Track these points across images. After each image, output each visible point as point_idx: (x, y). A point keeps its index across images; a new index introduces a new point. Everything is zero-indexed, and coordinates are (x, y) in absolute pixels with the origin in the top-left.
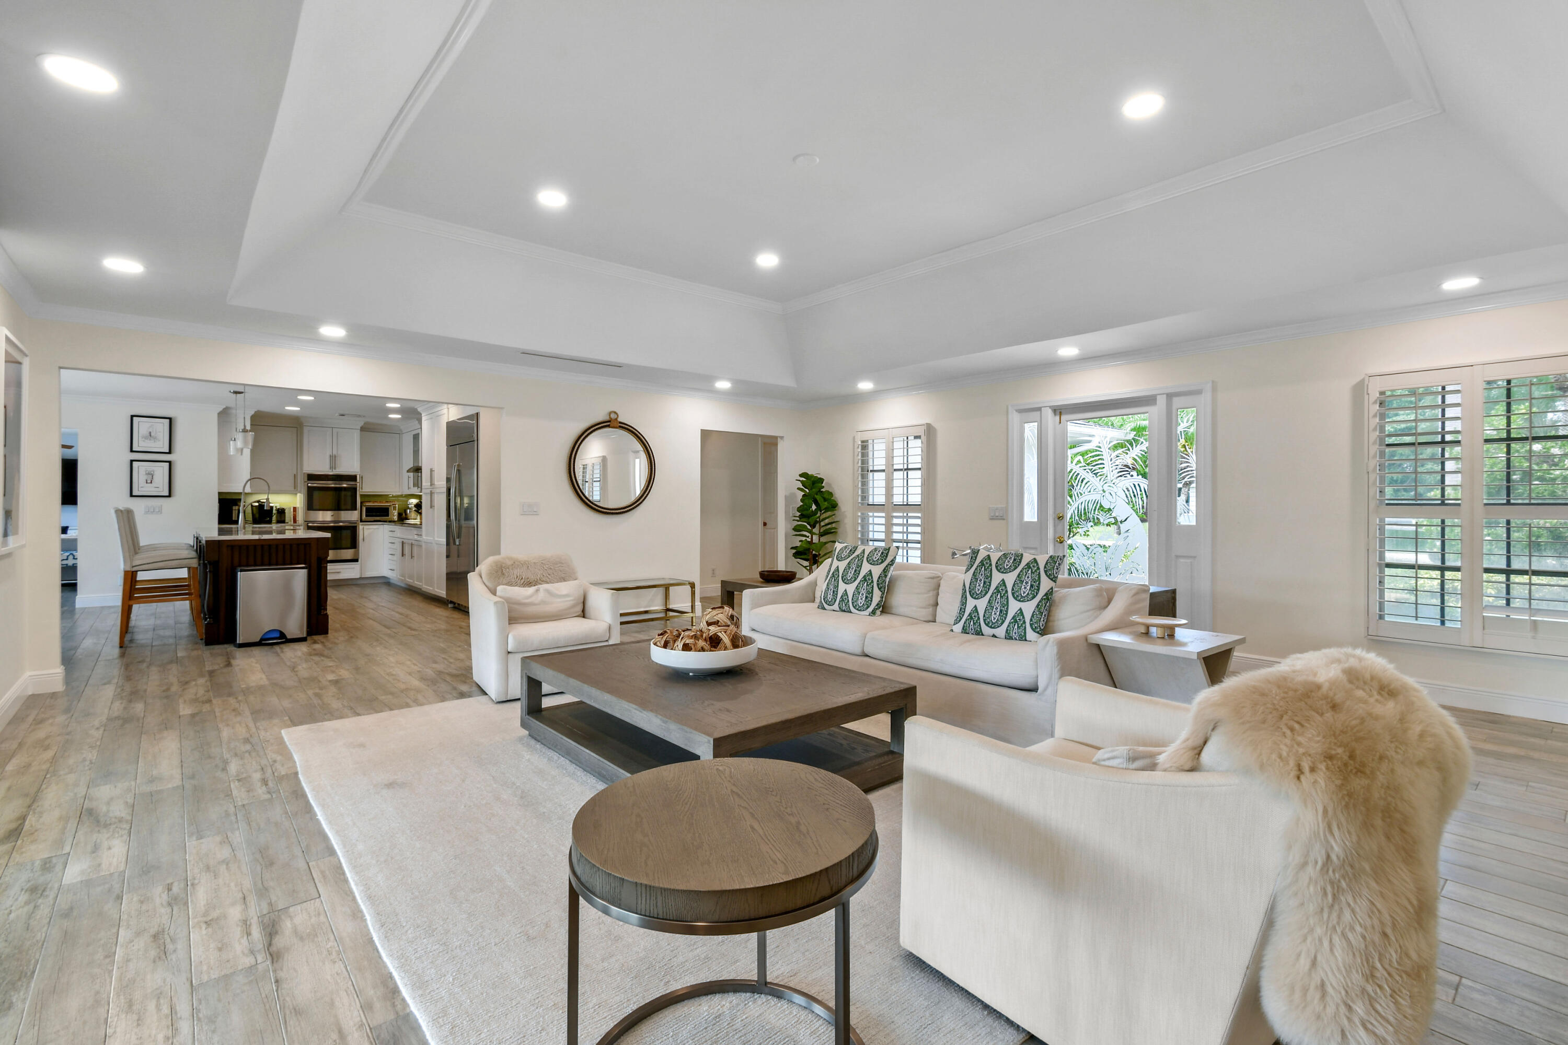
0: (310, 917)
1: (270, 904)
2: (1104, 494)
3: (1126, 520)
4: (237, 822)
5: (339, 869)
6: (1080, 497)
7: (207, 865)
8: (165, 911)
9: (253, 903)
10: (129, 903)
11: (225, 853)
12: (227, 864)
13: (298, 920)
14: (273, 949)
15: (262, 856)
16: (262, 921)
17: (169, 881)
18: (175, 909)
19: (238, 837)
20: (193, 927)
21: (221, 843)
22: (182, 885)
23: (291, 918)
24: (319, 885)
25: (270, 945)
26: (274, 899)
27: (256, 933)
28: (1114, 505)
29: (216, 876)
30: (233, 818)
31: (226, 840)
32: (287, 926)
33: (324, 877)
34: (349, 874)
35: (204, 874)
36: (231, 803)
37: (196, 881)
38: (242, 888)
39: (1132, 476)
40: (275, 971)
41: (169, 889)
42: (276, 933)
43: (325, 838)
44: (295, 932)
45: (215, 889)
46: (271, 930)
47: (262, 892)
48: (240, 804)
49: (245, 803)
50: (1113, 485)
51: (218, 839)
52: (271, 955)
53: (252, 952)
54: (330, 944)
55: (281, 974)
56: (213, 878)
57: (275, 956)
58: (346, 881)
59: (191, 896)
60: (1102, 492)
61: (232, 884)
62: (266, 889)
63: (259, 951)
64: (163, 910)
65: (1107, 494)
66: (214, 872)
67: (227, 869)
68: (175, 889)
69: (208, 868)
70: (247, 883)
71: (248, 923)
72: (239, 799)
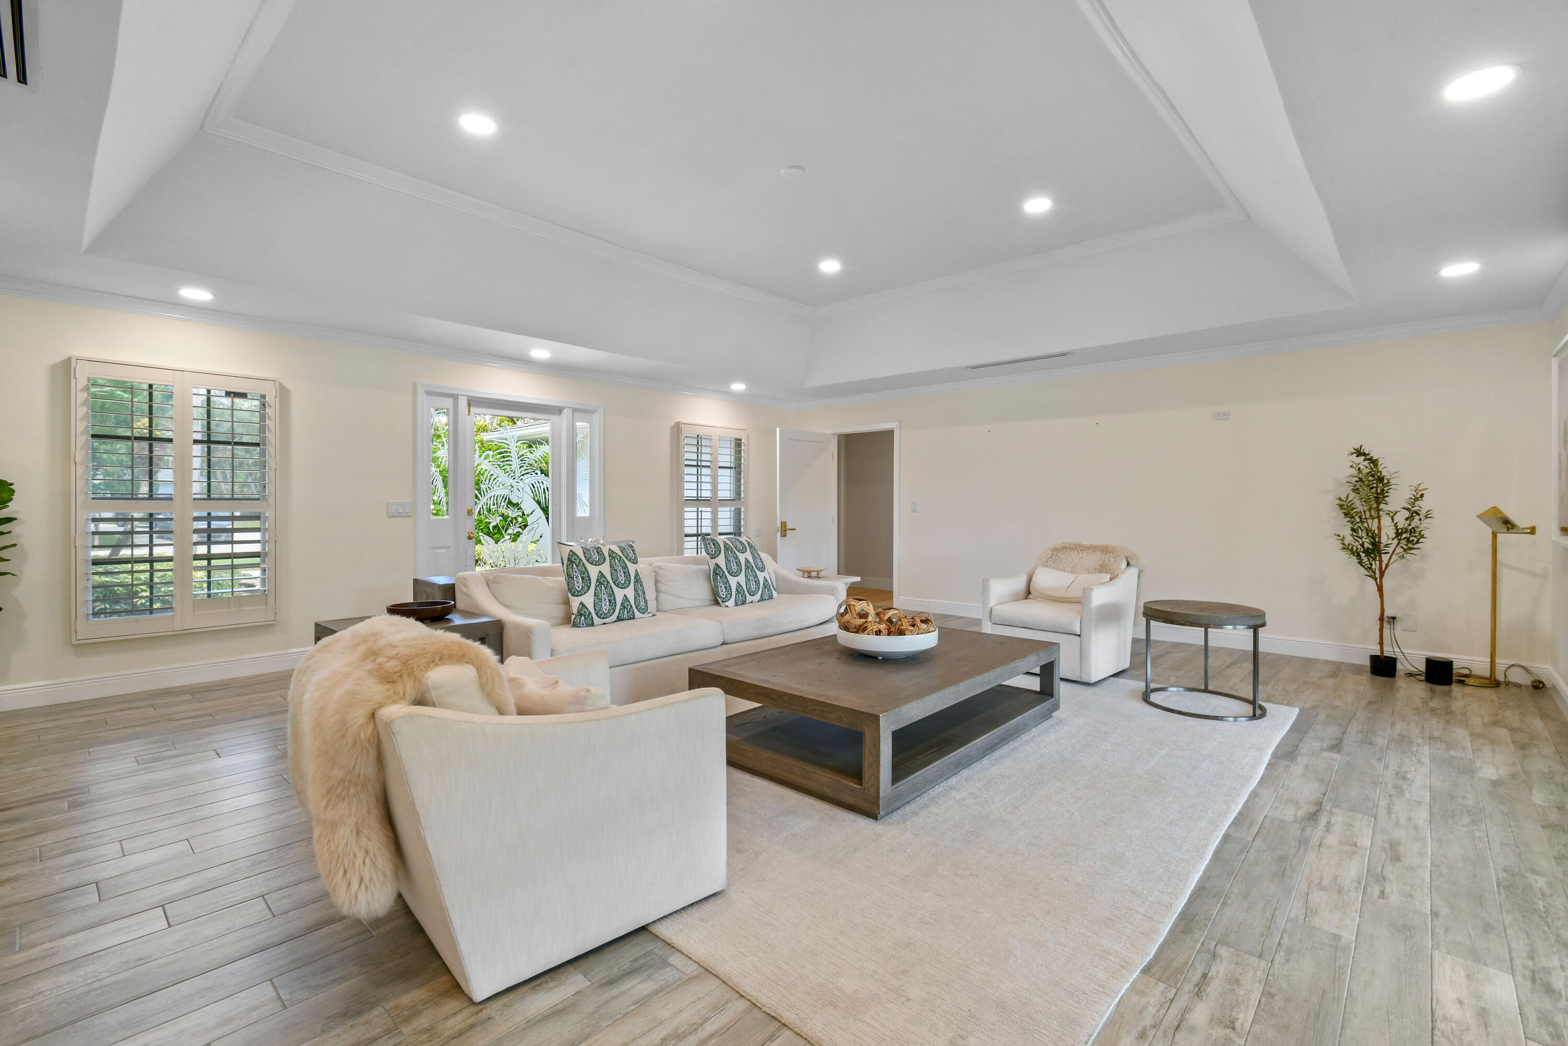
0: (1283, 809)
1: (1303, 830)
2: (512, 489)
3: (531, 514)
4: (1284, 931)
5: (1236, 822)
6: (489, 492)
7: (1340, 895)
8: (1388, 874)
9: (1316, 839)
10: (1424, 902)
11: (1317, 897)
12: (1320, 883)
13: (1292, 812)
14: (1317, 808)
15: (1285, 870)
16: (1316, 824)
17: (1381, 901)
18: (1379, 871)
19: (1294, 908)
20: (1367, 849)
21: (1316, 912)
22: (1369, 889)
23: (1295, 816)
24: (1260, 822)
25: (1318, 810)
26: (1298, 833)
27: (1323, 821)
28: (522, 499)
29: (1336, 878)
30: (1285, 941)
31: (1309, 912)
32: (1301, 813)
33: (1252, 824)
34: (1235, 814)
35: (1345, 887)
36: (1273, 975)
37: (1355, 884)
38: (1318, 854)
39: (537, 474)
40: (1323, 799)
41: (1382, 892)
42: (1310, 814)
43: (1217, 853)
44: (1298, 808)
45: (1340, 866)
46: (1313, 817)
47: (1303, 842)
48: (1263, 963)
49: (1256, 959)
50: (520, 481)
51: (1316, 921)
52: (1321, 806)
53: (1331, 813)
54: (1283, 792)
55: (1321, 796)
56: (1338, 878)
57: (1319, 804)
58: (1240, 813)
59: (1364, 874)
60: (510, 487)
61: (1324, 861)
62: (1300, 841)
63: (1327, 811)
64: (1391, 876)
65: (515, 489)
66: (1336, 883)
67: (1323, 879)
68: (1376, 890)
69: (1340, 891)
70: (1311, 856)
71: (1326, 829)
72: (1259, 973)
